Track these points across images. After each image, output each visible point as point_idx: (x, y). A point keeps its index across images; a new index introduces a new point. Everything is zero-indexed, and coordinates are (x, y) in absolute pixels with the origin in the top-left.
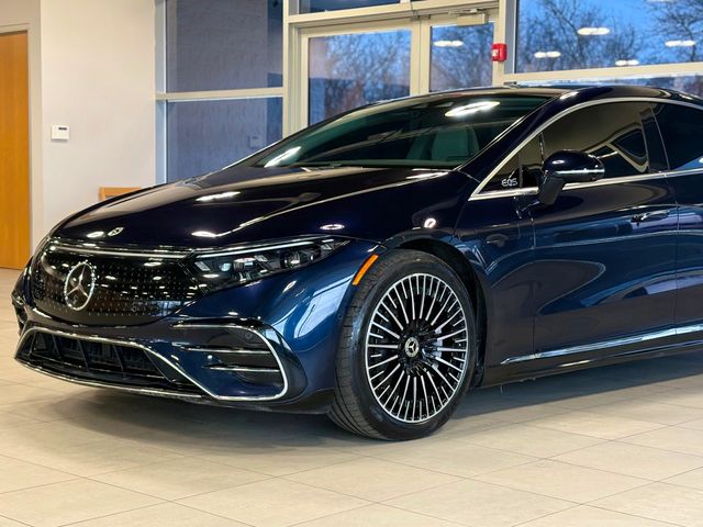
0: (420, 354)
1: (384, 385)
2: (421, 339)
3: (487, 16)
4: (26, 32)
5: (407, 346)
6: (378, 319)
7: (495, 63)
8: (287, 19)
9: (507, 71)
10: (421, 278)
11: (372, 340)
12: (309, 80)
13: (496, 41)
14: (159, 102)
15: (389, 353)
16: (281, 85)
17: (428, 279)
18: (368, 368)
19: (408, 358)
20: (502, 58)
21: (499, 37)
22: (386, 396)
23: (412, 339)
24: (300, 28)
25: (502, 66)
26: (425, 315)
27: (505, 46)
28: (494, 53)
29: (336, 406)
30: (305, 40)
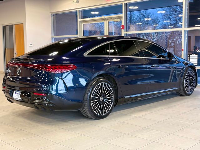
3: (120, 19)
4: (23, 24)
7: (122, 29)
8: (78, 20)
12: (83, 30)
13: (122, 25)
14: (52, 38)
16: (78, 34)
20: (123, 28)
24: (81, 22)
25: (123, 30)
27: (124, 26)
28: (122, 27)
30: (82, 24)
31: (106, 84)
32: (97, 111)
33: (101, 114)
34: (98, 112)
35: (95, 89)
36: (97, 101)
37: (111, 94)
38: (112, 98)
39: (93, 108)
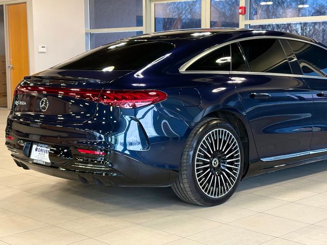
4: (26, 3)
7: (241, 15)
9: (246, 19)
13: (240, 6)
20: (244, 13)
21: (242, 4)
25: (244, 17)
27: (245, 8)
28: (240, 11)
31: (225, 132)
32: (207, 188)
33: (215, 196)
34: (210, 190)
35: (204, 141)
36: (207, 169)
37: (236, 153)
38: (237, 161)
39: (199, 181)
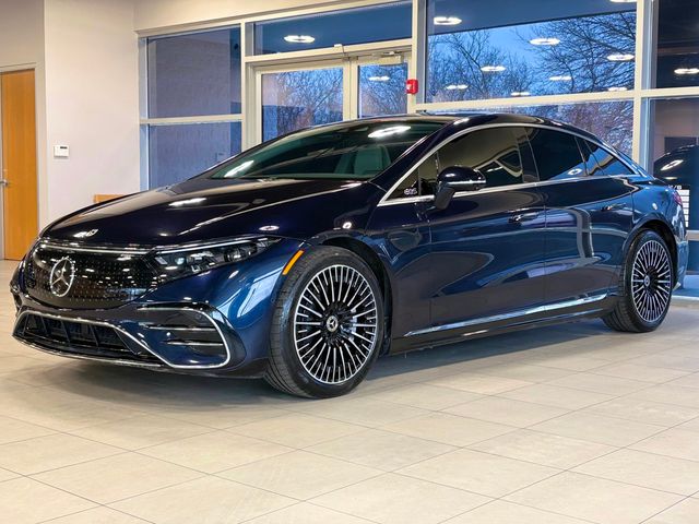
0: (339, 329)
1: (310, 355)
2: (340, 317)
3: (403, 57)
5: (328, 323)
6: (304, 302)
7: (409, 95)
8: (244, 59)
9: (418, 102)
10: (339, 269)
11: (300, 319)
13: (410, 77)
14: (142, 126)
15: (314, 329)
17: (345, 269)
18: (296, 342)
19: (329, 333)
20: (414, 91)
21: (412, 74)
22: (311, 363)
23: (333, 317)
24: (254, 66)
25: (414, 97)
26: (342, 299)
27: (417, 82)
28: (408, 87)
29: (270, 371)
30: (258, 77)
